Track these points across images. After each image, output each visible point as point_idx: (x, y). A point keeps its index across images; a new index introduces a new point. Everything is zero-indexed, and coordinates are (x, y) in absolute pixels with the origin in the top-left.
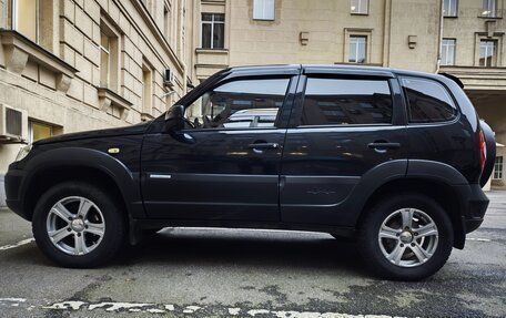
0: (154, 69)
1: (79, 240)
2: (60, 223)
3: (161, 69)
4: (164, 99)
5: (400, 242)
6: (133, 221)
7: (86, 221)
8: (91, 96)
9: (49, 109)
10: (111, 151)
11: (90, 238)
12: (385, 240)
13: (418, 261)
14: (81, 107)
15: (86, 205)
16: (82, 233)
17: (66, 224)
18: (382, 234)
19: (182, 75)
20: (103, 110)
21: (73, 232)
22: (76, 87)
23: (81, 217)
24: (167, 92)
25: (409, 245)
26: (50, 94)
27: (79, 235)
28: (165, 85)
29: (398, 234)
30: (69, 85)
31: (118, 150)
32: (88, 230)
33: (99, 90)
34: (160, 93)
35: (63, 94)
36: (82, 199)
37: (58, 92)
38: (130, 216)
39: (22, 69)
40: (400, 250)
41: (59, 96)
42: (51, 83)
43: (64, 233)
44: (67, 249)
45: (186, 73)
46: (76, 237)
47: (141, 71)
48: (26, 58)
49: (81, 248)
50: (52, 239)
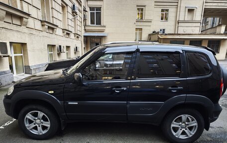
0: (67, 5)
1: (40, 128)
2: (30, 122)
3: (70, 5)
4: (73, 20)
5: (180, 128)
6: (62, 121)
7: (42, 121)
8: (38, 25)
9: (19, 36)
10: (50, 92)
11: (44, 128)
12: (173, 128)
13: (187, 136)
14: (34, 32)
15: (41, 114)
16: (40, 125)
17: (33, 122)
18: (172, 125)
19: (81, 5)
20: (44, 31)
21: (36, 125)
22: (31, 22)
23: (39, 119)
24: (74, 16)
25: (184, 129)
26: (19, 28)
27: (39, 126)
28: (73, 12)
29: (180, 125)
30: (27, 23)
31: (53, 92)
32: (43, 124)
33: (41, 21)
34: (71, 17)
35: (24, 27)
36: (39, 112)
37: (22, 27)
38: (61, 119)
39: (4, 19)
40: (180, 132)
41: (23, 28)
42: (18, 23)
43: (33, 126)
44: (34, 132)
45: (83, 4)
46: (38, 127)
47: (61, 7)
48: (5, 13)
49: (40, 132)
50: (28, 128)
